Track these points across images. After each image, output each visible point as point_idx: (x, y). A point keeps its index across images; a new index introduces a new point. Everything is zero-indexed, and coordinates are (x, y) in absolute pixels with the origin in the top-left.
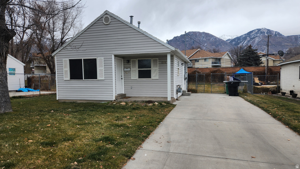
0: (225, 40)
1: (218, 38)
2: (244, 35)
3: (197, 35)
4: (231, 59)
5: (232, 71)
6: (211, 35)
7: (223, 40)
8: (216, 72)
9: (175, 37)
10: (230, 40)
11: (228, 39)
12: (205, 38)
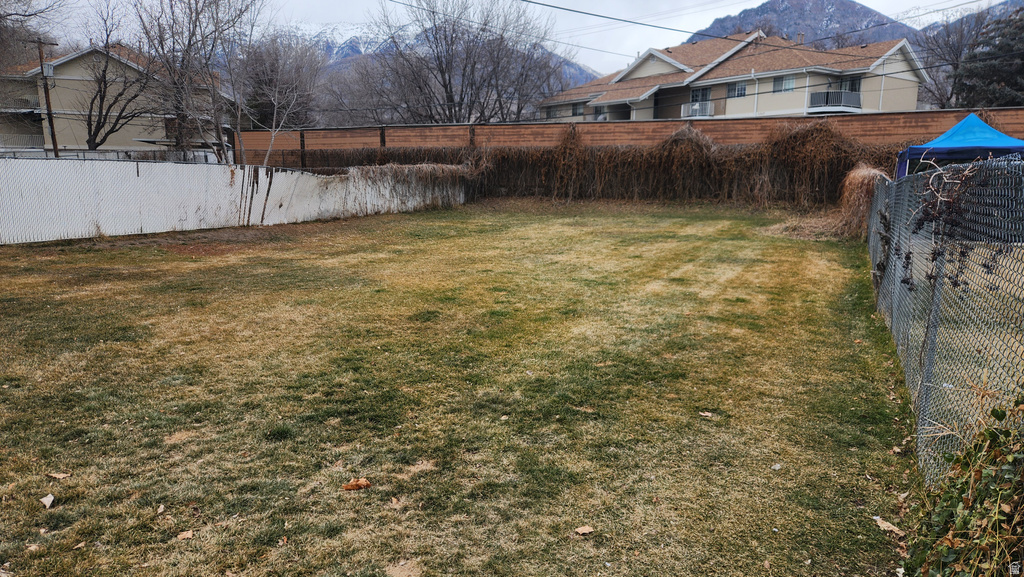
0: (918, 28)
1: (888, 18)
2: (1002, 7)
3: (808, 8)
4: (921, 81)
5: (902, 140)
6: (863, 7)
7: (909, 29)
8: (803, 144)
9: (718, 22)
10: (938, 27)
11: (932, 22)
12: (839, 22)
